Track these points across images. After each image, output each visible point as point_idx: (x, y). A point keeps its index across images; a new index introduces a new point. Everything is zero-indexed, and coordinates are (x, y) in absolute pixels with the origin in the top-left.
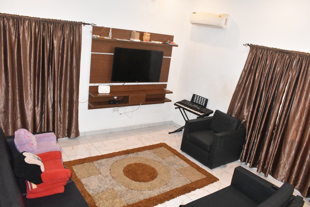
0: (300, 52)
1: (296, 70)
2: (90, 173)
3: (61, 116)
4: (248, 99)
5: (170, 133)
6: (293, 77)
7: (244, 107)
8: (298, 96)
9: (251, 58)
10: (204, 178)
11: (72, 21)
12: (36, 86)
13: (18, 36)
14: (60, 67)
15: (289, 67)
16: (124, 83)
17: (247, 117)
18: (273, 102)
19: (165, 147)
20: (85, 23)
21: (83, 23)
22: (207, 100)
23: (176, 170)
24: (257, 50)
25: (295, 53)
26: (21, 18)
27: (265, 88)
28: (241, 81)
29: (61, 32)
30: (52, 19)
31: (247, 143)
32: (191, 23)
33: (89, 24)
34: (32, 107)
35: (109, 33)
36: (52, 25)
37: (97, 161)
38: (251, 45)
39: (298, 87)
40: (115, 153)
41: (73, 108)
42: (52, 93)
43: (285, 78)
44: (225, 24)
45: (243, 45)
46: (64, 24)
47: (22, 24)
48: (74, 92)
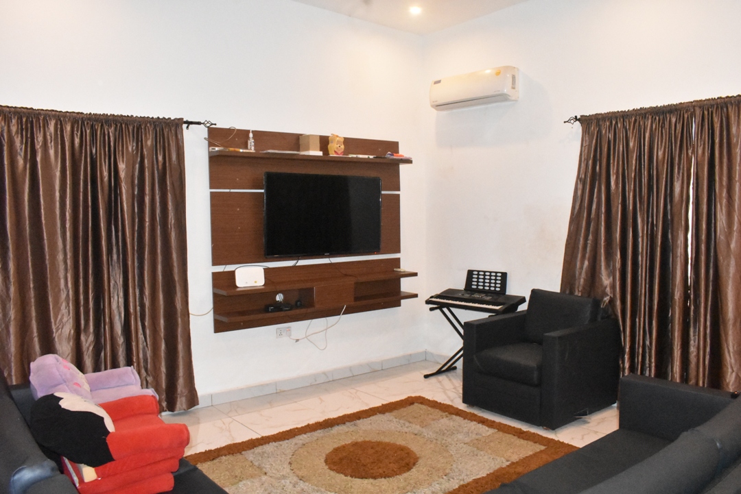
0: (701, 101)
1: (702, 143)
2: (236, 476)
3: (146, 353)
4: (605, 242)
5: (426, 376)
6: (699, 159)
7: (601, 266)
8: (724, 201)
9: (590, 146)
10: (541, 451)
11: (158, 118)
12: (81, 281)
13: (30, 156)
14: (136, 228)
15: (684, 140)
16: (296, 261)
17: (613, 287)
18: (668, 232)
19: (422, 403)
20: (190, 120)
21: (185, 120)
22: (504, 275)
23: (462, 444)
24: (598, 125)
25: (689, 106)
26: (40, 114)
27: (640, 207)
28: (577, 207)
29: (135, 144)
30: (111, 115)
31: (627, 350)
32: (432, 106)
33: (199, 123)
34: (72, 332)
35: (249, 142)
36: (113, 128)
37: (252, 450)
38: (584, 118)
39: (717, 178)
40: (297, 428)
41: (176, 330)
42: (121, 294)
43: (682, 167)
44: (514, 88)
45: (565, 122)
46: (140, 125)
47: (40, 127)
48: (175, 287)
